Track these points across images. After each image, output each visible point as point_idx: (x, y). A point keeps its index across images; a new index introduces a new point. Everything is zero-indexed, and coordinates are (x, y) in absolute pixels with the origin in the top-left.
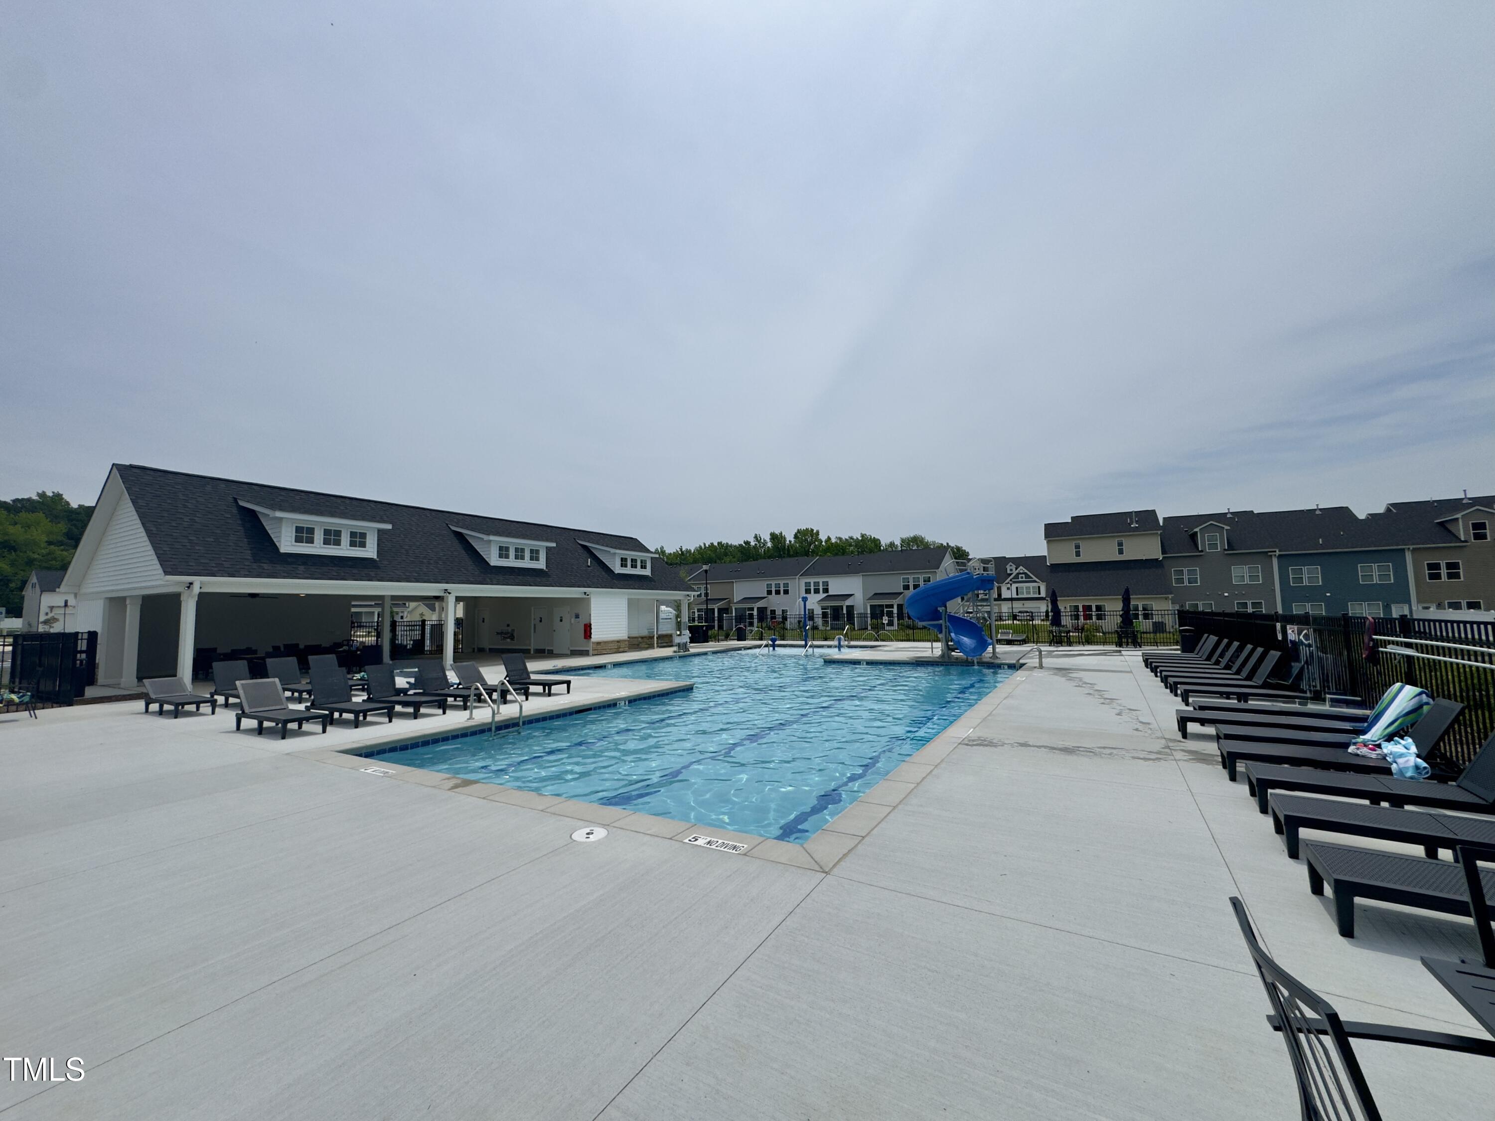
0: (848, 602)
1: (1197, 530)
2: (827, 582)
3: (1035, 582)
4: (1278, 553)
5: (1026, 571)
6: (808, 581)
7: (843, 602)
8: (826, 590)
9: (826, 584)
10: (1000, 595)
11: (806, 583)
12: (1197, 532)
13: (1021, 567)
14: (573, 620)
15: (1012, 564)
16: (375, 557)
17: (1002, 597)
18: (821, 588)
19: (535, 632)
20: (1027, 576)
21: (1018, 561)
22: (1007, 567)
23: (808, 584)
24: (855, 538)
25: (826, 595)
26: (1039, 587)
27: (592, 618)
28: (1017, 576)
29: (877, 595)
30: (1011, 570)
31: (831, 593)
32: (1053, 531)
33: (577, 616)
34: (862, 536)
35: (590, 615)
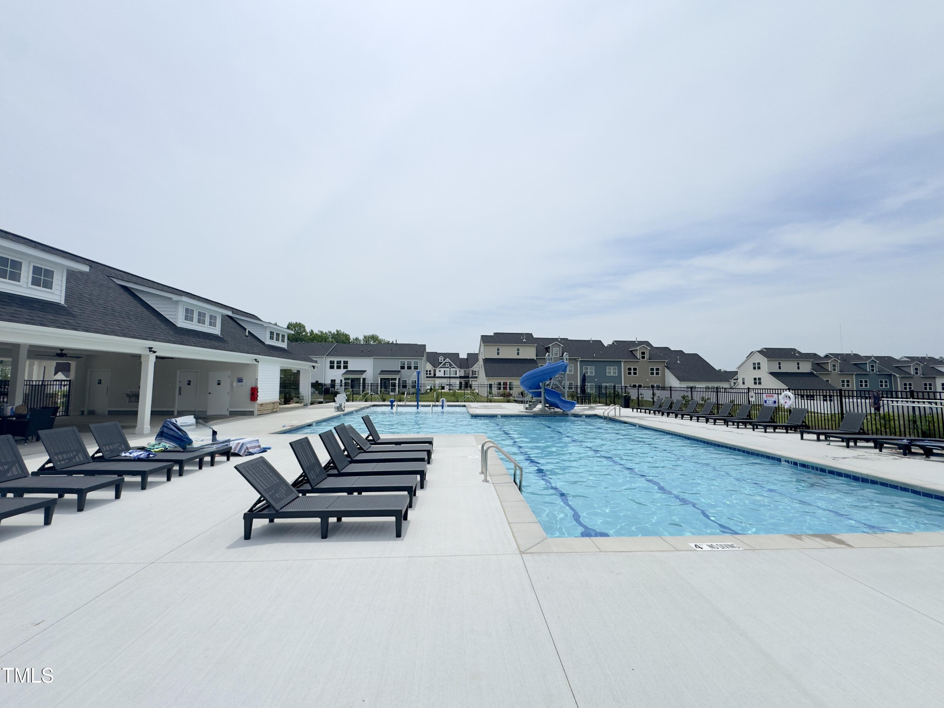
0: (364, 376)
1: (550, 345)
2: (347, 362)
3: (454, 368)
4: (580, 359)
5: (450, 361)
6: (332, 360)
7: (361, 376)
8: (345, 367)
9: (346, 363)
10: (435, 375)
11: (331, 361)
12: (550, 347)
13: (448, 359)
14: (235, 384)
15: (442, 357)
16: (63, 302)
17: (436, 376)
18: (342, 365)
19: (180, 394)
20: (450, 365)
21: (446, 355)
22: (439, 358)
23: (332, 362)
24: (333, 333)
25: (345, 370)
26: (456, 371)
27: (259, 382)
28: (445, 364)
29: (383, 372)
30: (441, 360)
31: (349, 369)
32: (485, 339)
33: (240, 380)
34: (337, 331)
35: (257, 379)
